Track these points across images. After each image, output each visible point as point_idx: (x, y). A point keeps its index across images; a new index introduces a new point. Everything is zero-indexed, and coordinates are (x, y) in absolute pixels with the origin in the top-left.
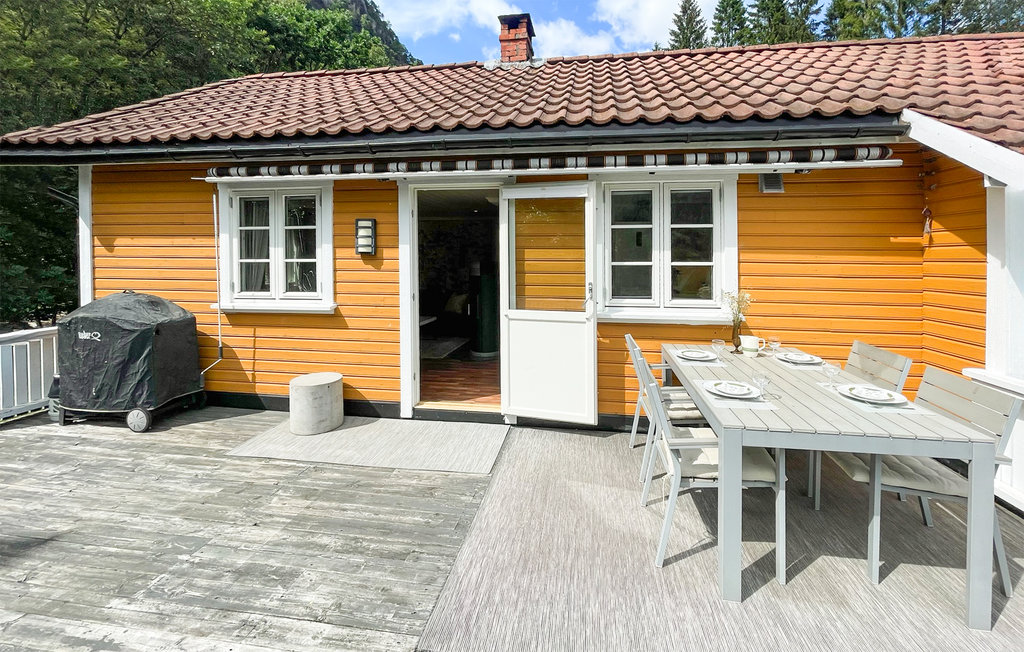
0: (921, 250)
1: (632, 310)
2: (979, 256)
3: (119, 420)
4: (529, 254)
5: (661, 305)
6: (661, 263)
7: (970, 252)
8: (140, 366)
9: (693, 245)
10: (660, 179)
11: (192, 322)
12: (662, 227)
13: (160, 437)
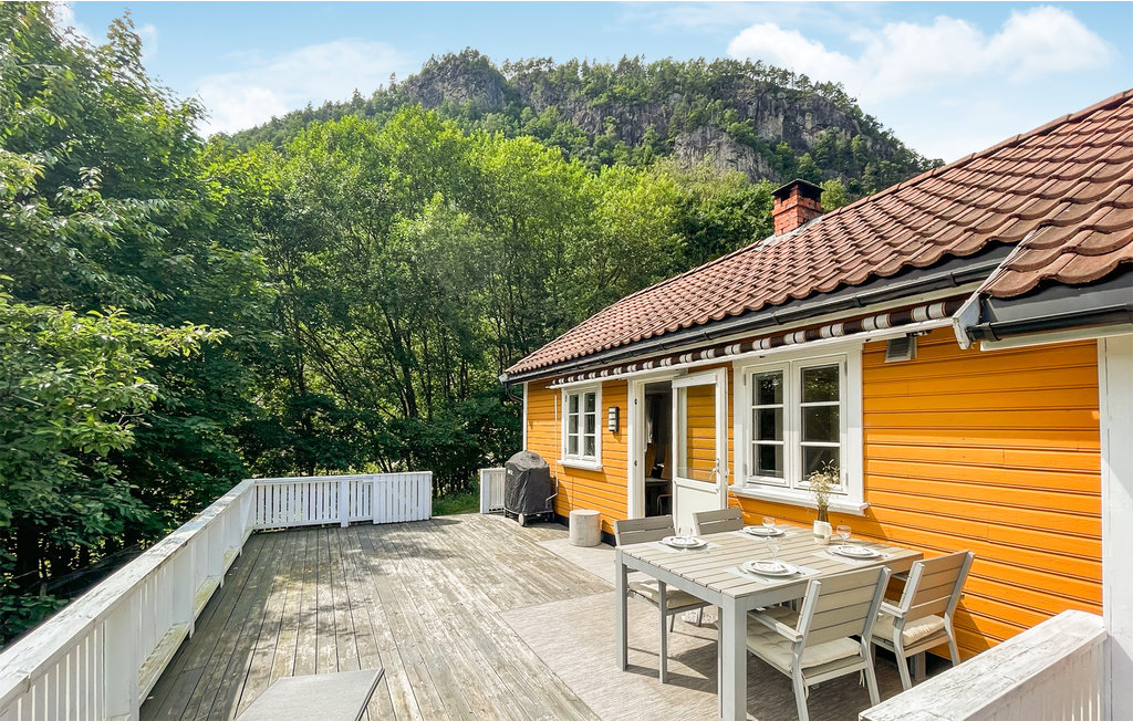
1: (767, 488)
3: (516, 517)
4: (696, 432)
5: (791, 485)
6: (792, 443)
8: (523, 491)
9: (822, 424)
10: (793, 357)
11: (547, 470)
12: (792, 406)
13: (527, 530)
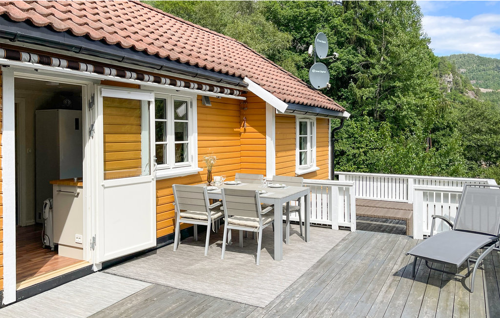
0: (240, 134)
2: (264, 137)
5: (171, 167)
6: (172, 142)
7: (261, 135)
12: (171, 121)
